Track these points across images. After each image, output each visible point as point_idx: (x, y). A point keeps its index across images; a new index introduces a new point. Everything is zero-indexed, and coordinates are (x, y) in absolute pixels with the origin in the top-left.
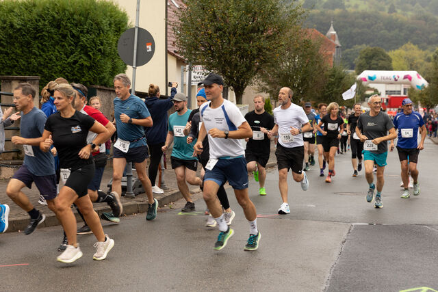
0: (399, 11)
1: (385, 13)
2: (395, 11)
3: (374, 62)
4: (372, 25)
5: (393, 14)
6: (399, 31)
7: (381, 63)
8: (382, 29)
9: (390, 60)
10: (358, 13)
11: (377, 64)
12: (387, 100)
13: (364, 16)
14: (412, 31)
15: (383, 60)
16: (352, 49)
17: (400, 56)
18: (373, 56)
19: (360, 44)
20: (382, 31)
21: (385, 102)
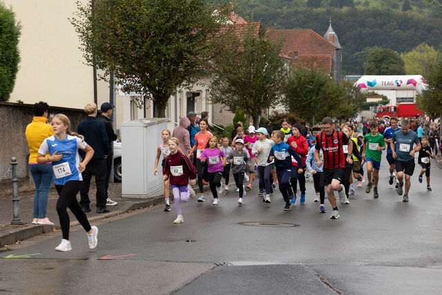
0: (414, 8)
1: (400, 11)
2: (411, 9)
3: (384, 65)
4: (385, 24)
5: (408, 12)
6: (415, 30)
7: (392, 67)
8: (395, 29)
9: (402, 64)
10: (369, 10)
11: (387, 68)
12: (395, 108)
13: (375, 14)
14: (430, 30)
15: (394, 63)
16: (363, 52)
17: (414, 59)
18: (383, 59)
19: (372, 46)
20: (396, 31)
21: (393, 110)
